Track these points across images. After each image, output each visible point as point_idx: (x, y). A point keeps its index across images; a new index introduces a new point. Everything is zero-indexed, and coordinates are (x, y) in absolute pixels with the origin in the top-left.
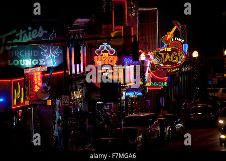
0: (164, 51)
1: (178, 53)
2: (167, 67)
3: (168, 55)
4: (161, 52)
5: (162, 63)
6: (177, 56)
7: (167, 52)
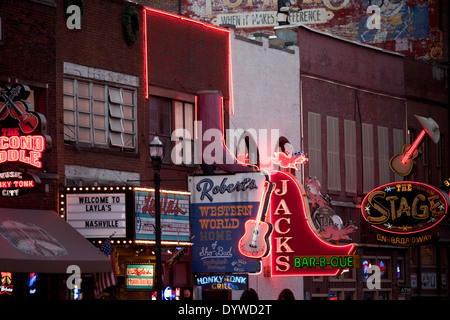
0: (394, 192)
1: (427, 195)
2: (401, 231)
3: (404, 202)
4: (389, 194)
5: (390, 221)
6: (427, 203)
7: (401, 194)
